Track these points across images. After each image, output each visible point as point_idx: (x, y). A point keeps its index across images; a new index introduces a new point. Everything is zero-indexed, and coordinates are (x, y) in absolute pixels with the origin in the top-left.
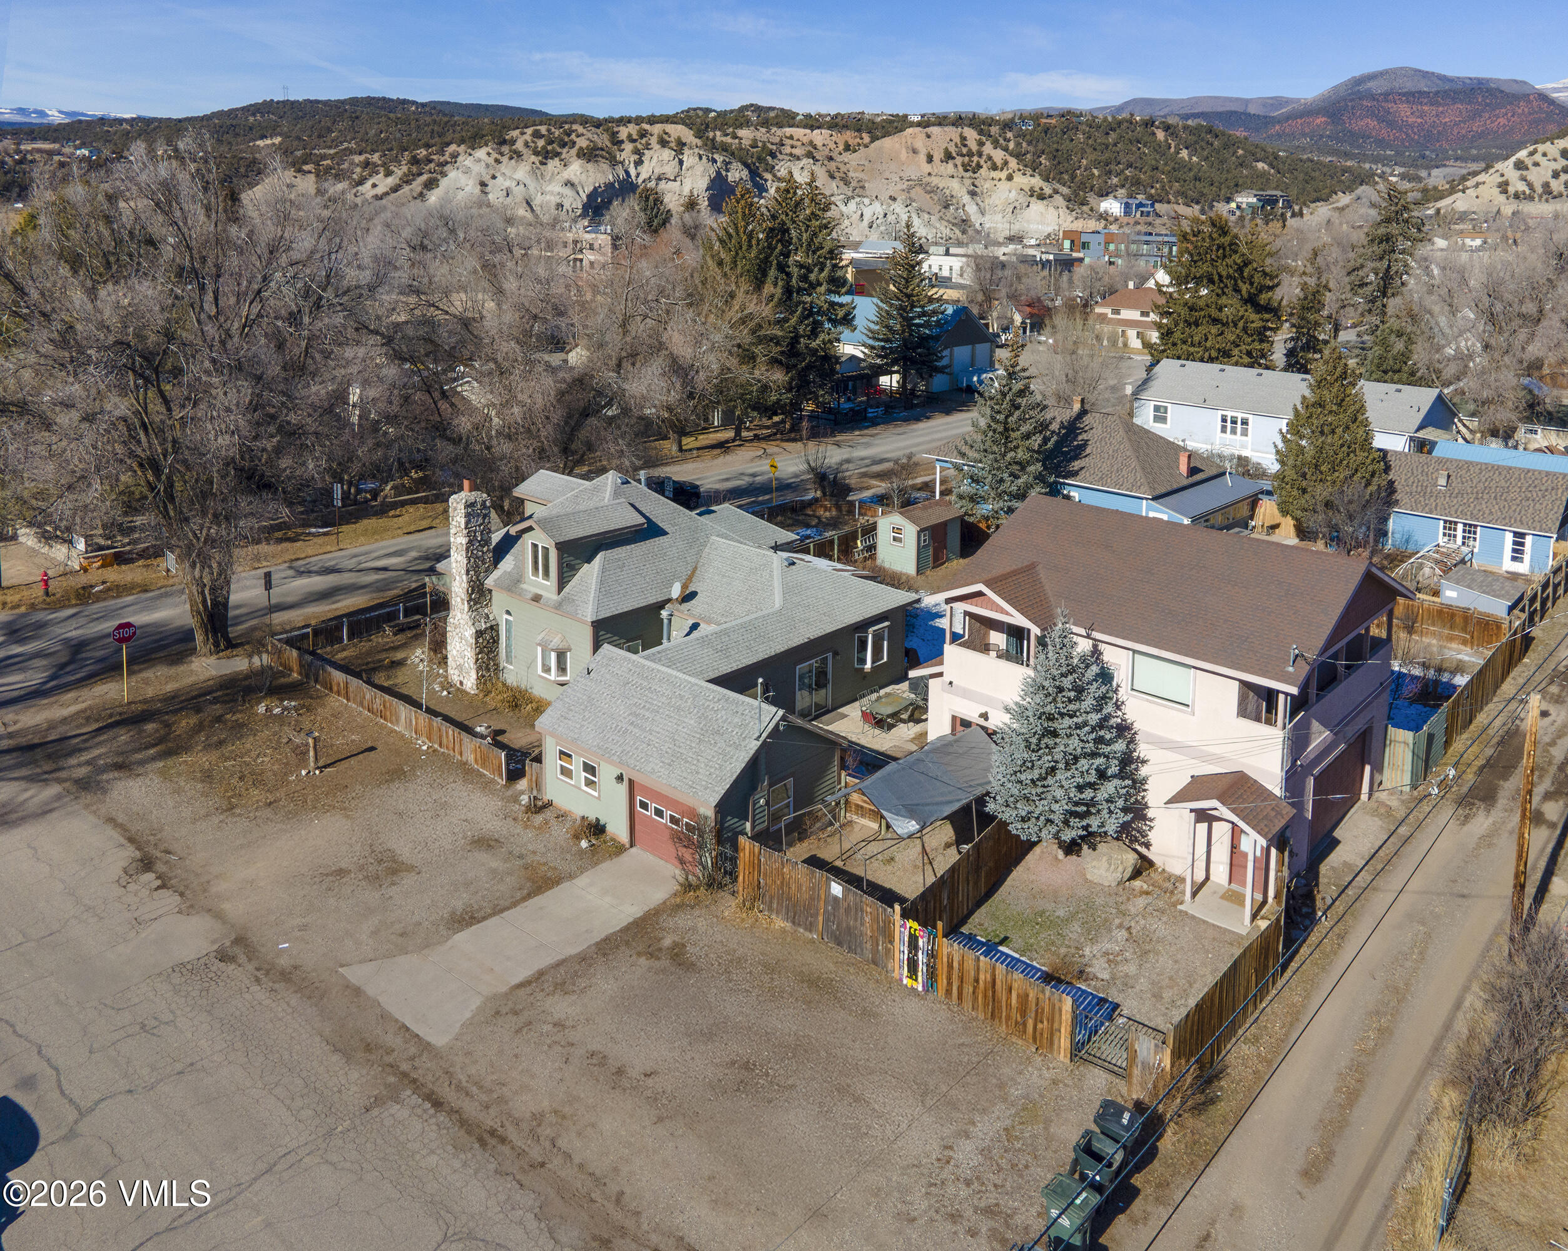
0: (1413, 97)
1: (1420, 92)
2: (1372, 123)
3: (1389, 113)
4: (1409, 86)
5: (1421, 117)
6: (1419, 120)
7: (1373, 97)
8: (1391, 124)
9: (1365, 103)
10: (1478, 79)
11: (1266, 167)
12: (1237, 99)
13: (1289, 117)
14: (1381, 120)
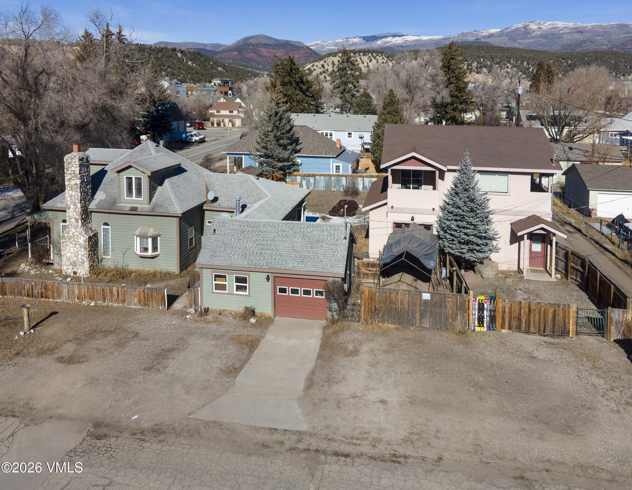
0: (266, 46)
1: (268, 44)
2: (254, 55)
3: (259, 51)
4: (264, 42)
5: (270, 53)
6: (269, 55)
7: (253, 45)
8: (260, 56)
9: (250, 47)
10: (286, 41)
11: (222, 69)
12: (202, 44)
13: (223, 52)
14: (257, 54)
